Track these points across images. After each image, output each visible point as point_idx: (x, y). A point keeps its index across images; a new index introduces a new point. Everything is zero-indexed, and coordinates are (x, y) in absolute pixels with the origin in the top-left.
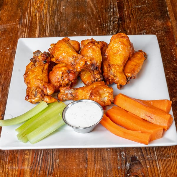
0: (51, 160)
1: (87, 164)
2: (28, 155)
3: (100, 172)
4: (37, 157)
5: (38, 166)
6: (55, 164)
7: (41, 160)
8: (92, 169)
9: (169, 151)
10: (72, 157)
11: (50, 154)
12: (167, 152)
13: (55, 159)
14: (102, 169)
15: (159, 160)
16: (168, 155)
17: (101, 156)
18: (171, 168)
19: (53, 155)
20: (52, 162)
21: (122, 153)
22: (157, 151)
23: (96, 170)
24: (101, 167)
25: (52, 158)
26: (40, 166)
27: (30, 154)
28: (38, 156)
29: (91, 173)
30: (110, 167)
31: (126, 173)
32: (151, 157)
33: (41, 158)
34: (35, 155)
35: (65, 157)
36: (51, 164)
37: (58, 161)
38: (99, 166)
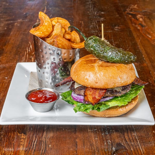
0: (44, 145)
1: (77, 148)
2: (23, 142)
3: (88, 153)
4: (32, 144)
5: (32, 149)
6: (48, 147)
7: (35, 145)
8: (82, 151)
9: (150, 140)
10: (63, 143)
11: (43, 141)
12: (149, 140)
13: (48, 144)
14: (91, 151)
15: (142, 146)
16: (150, 142)
17: (89, 142)
18: (153, 150)
19: (45, 142)
20: (45, 146)
21: (108, 141)
22: (139, 140)
23: (85, 152)
24: (90, 150)
25: (45, 144)
26: (34, 149)
27: (25, 142)
28: (32, 142)
29: (80, 154)
30: (98, 149)
31: (112, 153)
32: (135, 144)
33: (35, 144)
34: (30, 142)
35: (57, 143)
36: (44, 147)
37: (50, 146)
38: (87, 149)
